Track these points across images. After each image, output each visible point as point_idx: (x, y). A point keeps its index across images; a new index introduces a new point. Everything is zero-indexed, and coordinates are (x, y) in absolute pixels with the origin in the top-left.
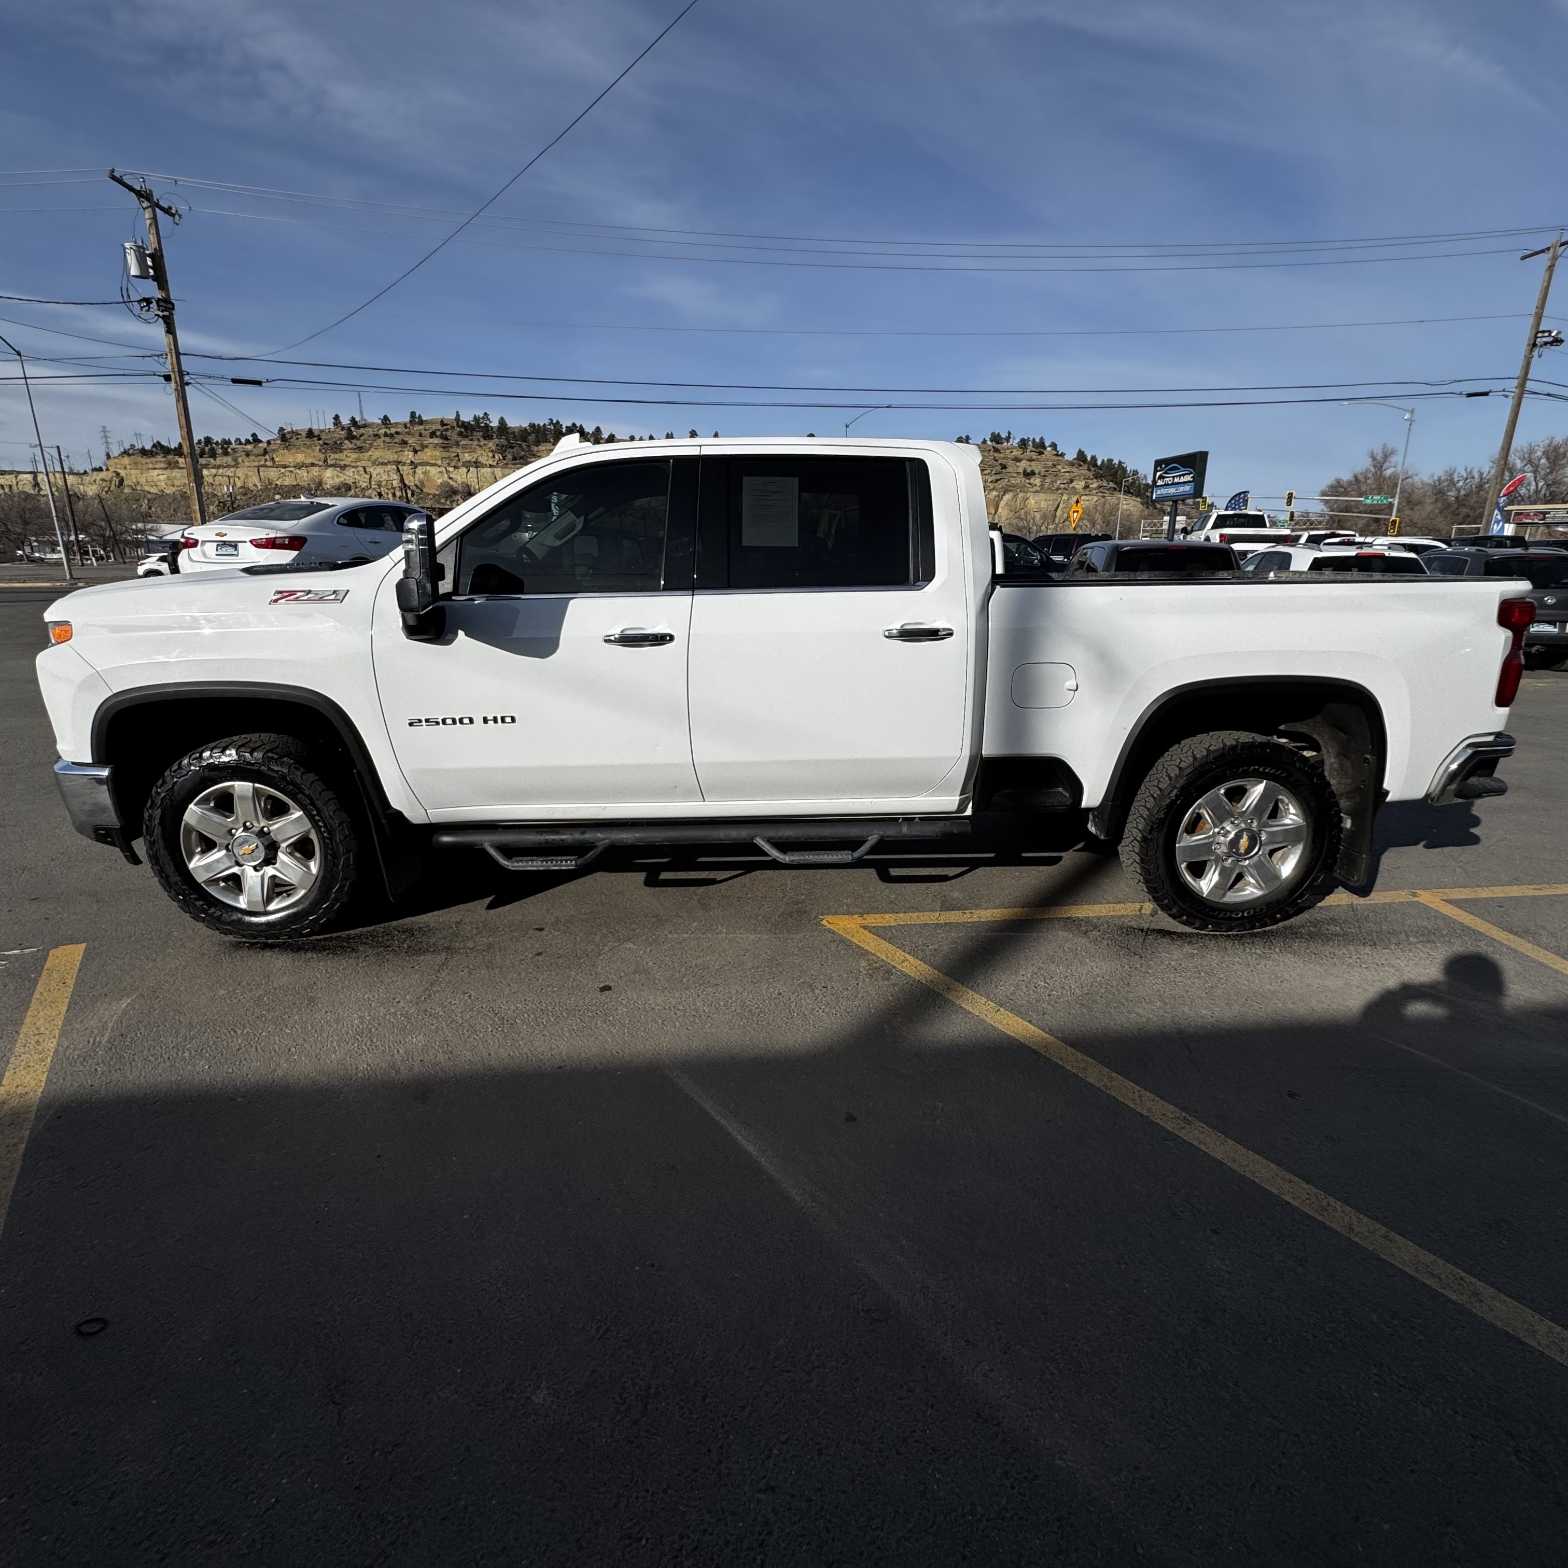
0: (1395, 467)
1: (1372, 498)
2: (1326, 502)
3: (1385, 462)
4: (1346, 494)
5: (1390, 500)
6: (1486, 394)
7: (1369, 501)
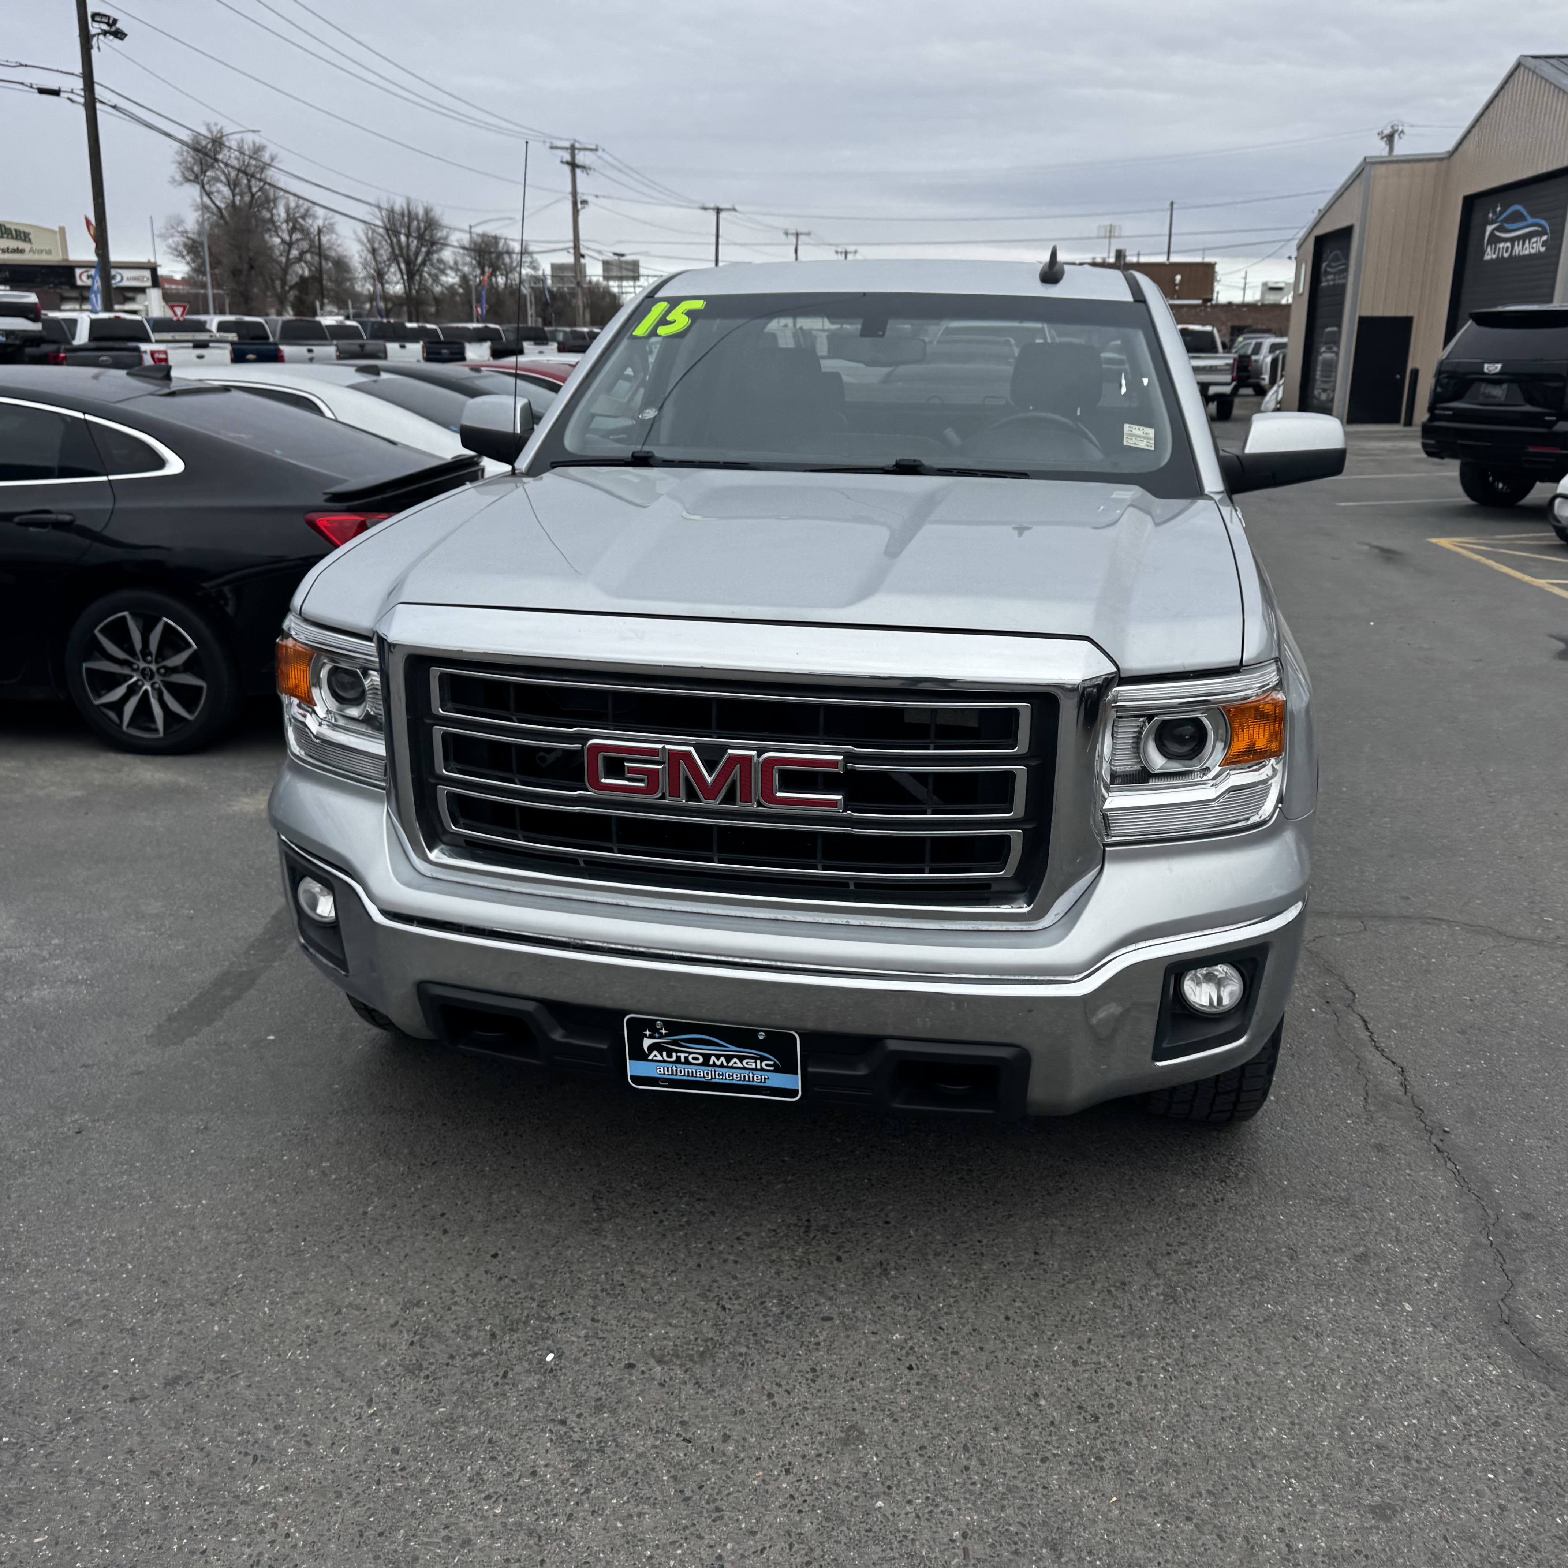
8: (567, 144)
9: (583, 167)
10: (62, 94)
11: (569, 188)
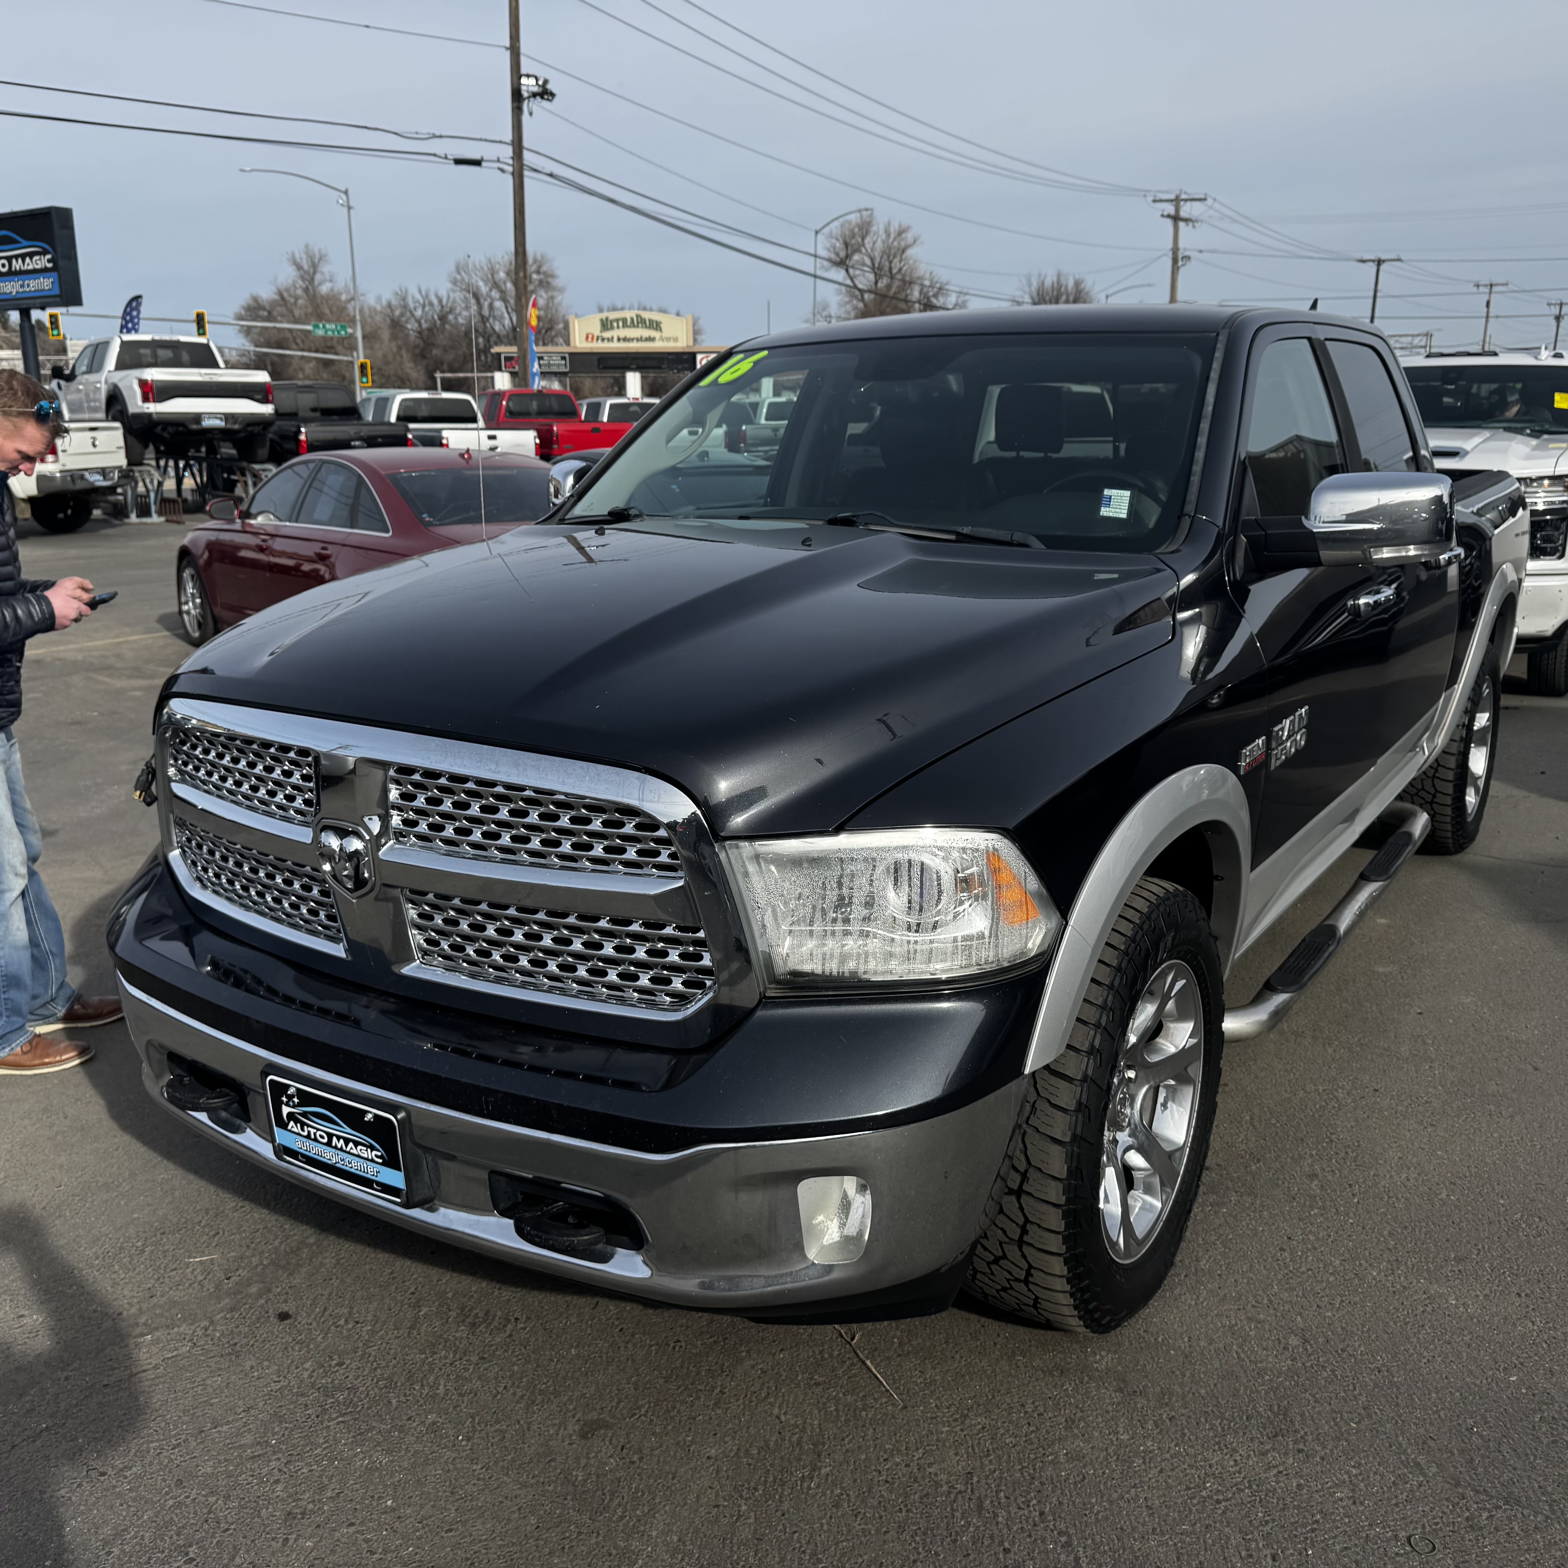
0: (331, 281)
1: (324, 326)
2: (247, 331)
3: (315, 273)
4: (270, 318)
5: (350, 331)
6: (477, 163)
7: (320, 332)
8: (1172, 196)
9: (1186, 220)
10: (484, 164)
11: (1170, 245)
